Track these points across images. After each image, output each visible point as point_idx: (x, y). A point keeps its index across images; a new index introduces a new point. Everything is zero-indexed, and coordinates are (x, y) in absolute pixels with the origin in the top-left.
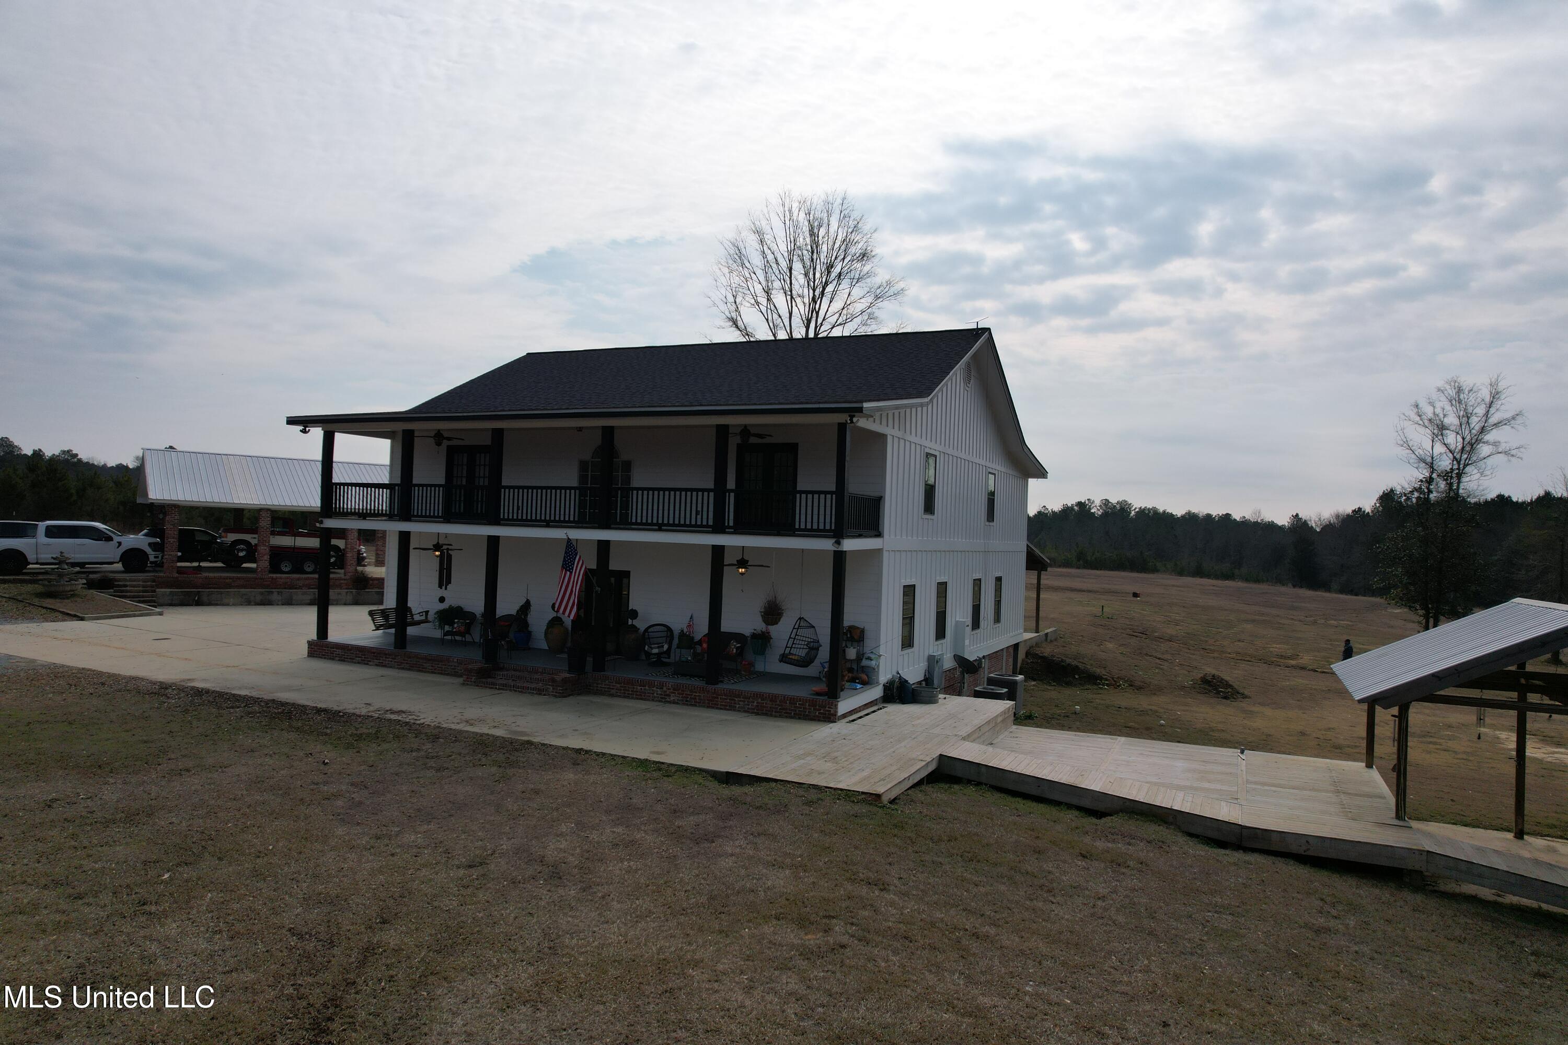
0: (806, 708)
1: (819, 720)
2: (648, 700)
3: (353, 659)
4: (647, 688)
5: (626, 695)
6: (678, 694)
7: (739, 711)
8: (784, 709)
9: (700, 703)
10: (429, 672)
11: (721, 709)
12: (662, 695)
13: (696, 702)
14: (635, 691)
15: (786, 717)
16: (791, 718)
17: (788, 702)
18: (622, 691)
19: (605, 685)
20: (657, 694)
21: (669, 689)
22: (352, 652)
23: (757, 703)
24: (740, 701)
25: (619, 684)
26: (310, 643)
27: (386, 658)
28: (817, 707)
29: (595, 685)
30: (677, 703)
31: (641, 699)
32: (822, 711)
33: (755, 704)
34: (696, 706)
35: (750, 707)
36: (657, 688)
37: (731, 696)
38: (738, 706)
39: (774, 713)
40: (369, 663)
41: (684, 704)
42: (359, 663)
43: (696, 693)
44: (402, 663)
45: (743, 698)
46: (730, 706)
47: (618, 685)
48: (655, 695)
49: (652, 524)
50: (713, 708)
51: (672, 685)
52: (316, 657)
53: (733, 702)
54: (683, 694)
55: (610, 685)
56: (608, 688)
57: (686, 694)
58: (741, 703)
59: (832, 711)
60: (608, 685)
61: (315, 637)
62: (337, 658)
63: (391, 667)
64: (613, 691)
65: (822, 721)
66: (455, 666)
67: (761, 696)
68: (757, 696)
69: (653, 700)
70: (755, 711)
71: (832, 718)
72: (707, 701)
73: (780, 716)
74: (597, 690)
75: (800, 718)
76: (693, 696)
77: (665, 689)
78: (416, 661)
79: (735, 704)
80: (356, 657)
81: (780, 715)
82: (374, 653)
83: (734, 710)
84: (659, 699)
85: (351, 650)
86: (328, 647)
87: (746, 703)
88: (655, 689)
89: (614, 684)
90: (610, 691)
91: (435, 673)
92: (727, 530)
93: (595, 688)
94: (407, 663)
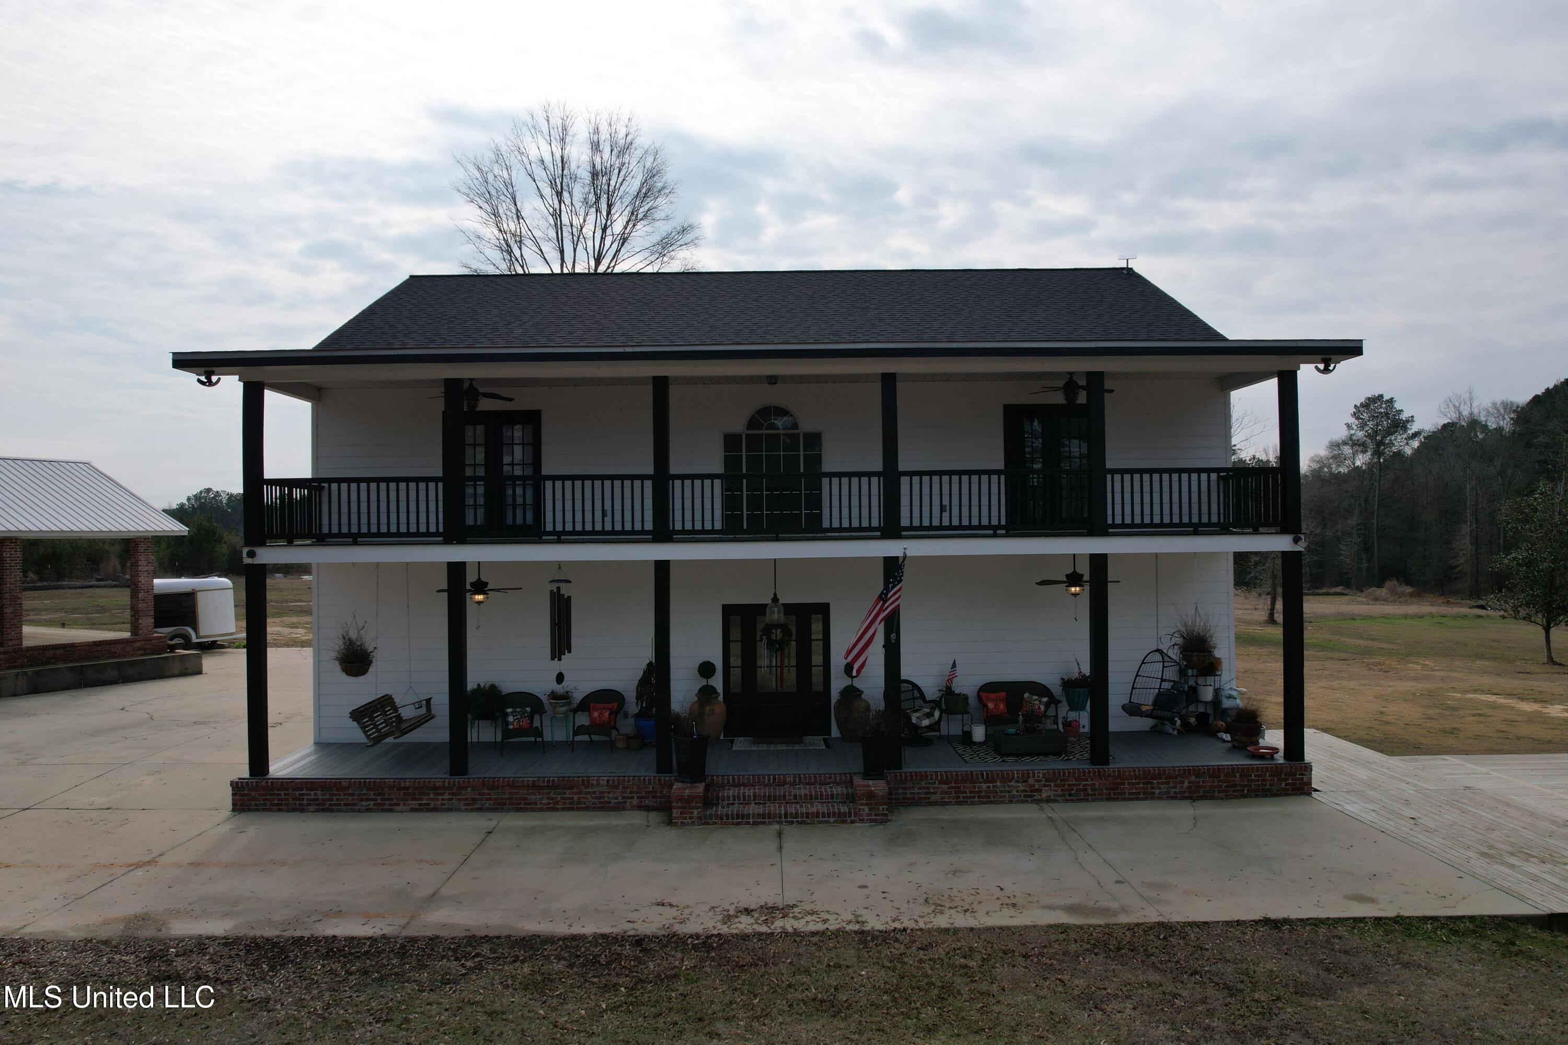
0: (1266, 780)
1: (1287, 795)
2: (1003, 802)
3: (354, 804)
4: (999, 784)
5: (961, 799)
6: (1056, 786)
7: (1160, 798)
8: (1233, 786)
9: (1095, 795)
10: (541, 810)
11: (1130, 799)
12: (1026, 791)
13: (1088, 795)
14: (977, 792)
15: (1237, 797)
16: (1245, 796)
17: (1238, 775)
18: (954, 795)
19: (920, 788)
20: (1018, 791)
21: (1038, 781)
22: (350, 791)
23: (1189, 783)
24: (1163, 783)
25: (946, 783)
26: (237, 787)
27: (436, 794)
28: (1283, 776)
29: (900, 791)
30: (1055, 801)
31: (991, 802)
32: (1290, 781)
33: (1186, 784)
34: (1087, 800)
35: (1177, 790)
36: (1017, 782)
37: (1146, 778)
38: (1157, 791)
39: (1216, 794)
40: (397, 808)
41: (1067, 801)
42: (368, 810)
43: (1087, 781)
44: (474, 800)
45: (1165, 779)
46: (1144, 793)
47: (945, 787)
48: (1014, 793)
49: (980, 527)
50: (1116, 799)
51: (1044, 775)
52: (257, 810)
53: (1149, 786)
54: (1064, 786)
55: (929, 788)
56: (926, 793)
57: (1069, 785)
58: (1162, 786)
59: (1306, 779)
60: (925, 788)
61: (245, 773)
62: (312, 808)
63: (449, 810)
64: (934, 798)
65: (1291, 795)
66: (603, 793)
67: (1196, 772)
68: (1189, 773)
69: (1011, 802)
70: (1187, 794)
71: (1306, 788)
72: (1105, 791)
73: (1228, 797)
74: (904, 798)
75: (1257, 796)
76: (1081, 787)
77: (1031, 781)
78: (510, 793)
79: (1153, 788)
80: (361, 800)
81: (1226, 796)
82: (406, 788)
83: (1152, 798)
84: (1023, 798)
85: (347, 788)
86: (287, 789)
87: (1171, 785)
88: (1012, 783)
89: (937, 785)
90: (929, 798)
91: (557, 810)
92: (1110, 530)
93: (901, 797)
94: (487, 799)
